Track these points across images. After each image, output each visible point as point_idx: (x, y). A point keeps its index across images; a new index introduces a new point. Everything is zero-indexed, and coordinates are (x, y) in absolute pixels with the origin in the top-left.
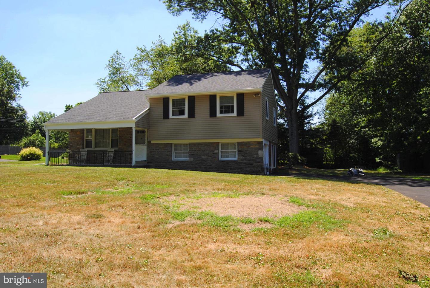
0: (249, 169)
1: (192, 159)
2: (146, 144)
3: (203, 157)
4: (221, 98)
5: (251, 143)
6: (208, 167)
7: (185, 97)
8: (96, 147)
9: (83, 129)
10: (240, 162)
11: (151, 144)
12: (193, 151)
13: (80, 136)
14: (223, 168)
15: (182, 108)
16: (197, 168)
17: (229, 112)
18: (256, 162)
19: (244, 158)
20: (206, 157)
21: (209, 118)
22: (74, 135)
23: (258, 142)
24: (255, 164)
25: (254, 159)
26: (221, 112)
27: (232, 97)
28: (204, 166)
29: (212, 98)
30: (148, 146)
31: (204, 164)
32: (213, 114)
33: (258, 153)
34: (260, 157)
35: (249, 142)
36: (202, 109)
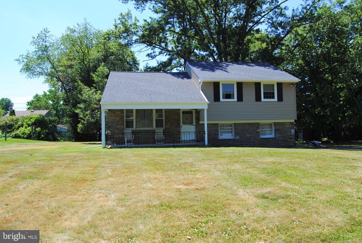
0: (285, 144)
1: (238, 137)
2: (194, 123)
3: (248, 135)
4: (264, 85)
5: (286, 123)
6: (252, 144)
7: (234, 82)
10: (277, 139)
11: (200, 124)
12: (239, 130)
14: (264, 144)
15: (231, 92)
16: (243, 145)
17: (270, 98)
18: (289, 139)
19: (280, 135)
20: (250, 135)
21: (255, 102)
23: (290, 122)
24: (289, 140)
25: (288, 136)
26: (264, 98)
27: (273, 85)
29: (258, 85)
30: (196, 126)
31: (248, 142)
32: (258, 99)
33: (291, 131)
34: (292, 134)
35: (284, 123)
36: (249, 94)
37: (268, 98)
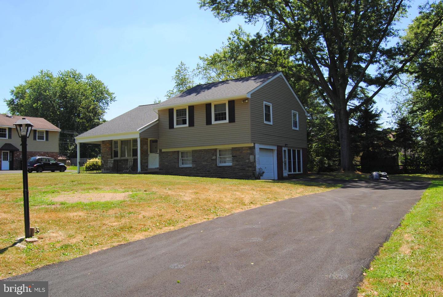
0: (242, 174)
1: (195, 166)
2: (158, 152)
3: (203, 163)
4: (215, 106)
5: (244, 148)
6: (207, 173)
7: (186, 107)
8: (122, 156)
9: (111, 140)
10: (234, 167)
11: (162, 152)
12: (195, 157)
13: (109, 147)
14: (220, 173)
15: (184, 118)
16: (199, 174)
17: (222, 119)
18: (248, 167)
19: (237, 163)
20: (205, 163)
21: (206, 125)
22: (104, 146)
23: (249, 147)
24: (247, 169)
25: (246, 163)
26: (216, 120)
27: (225, 104)
28: (204, 171)
29: (208, 106)
30: (160, 154)
31: (204, 170)
32: (209, 122)
33: (249, 158)
34: (251, 161)
35: (242, 148)
36: (200, 117)
37: (220, 120)
